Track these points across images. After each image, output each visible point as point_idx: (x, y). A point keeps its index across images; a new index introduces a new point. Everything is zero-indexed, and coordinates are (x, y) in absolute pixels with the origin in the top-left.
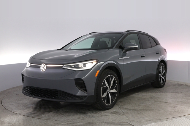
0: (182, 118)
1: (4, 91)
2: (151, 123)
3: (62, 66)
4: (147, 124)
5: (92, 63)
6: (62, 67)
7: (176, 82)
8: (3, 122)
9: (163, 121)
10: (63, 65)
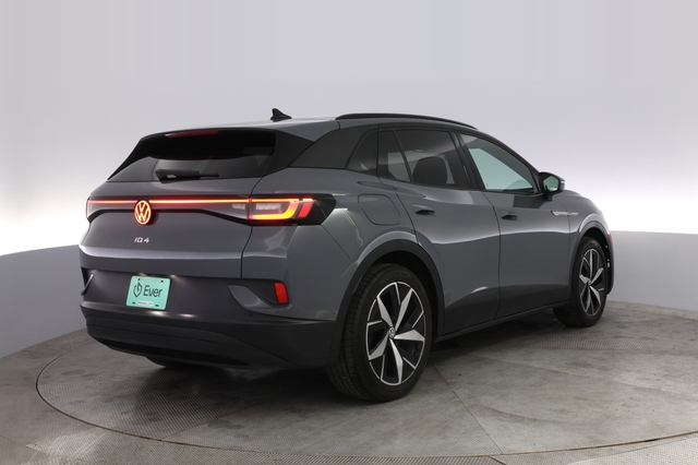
7: (667, 312)
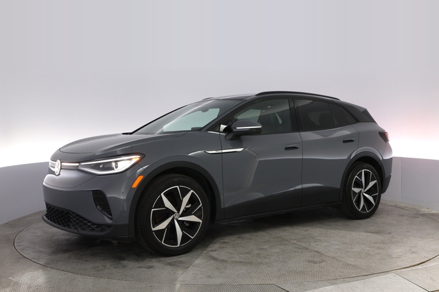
0: (388, 275)
1: (19, 220)
2: (325, 286)
3: (78, 164)
4: (315, 288)
5: (131, 159)
6: (78, 166)
8: (17, 284)
9: (349, 282)
10: (79, 162)
